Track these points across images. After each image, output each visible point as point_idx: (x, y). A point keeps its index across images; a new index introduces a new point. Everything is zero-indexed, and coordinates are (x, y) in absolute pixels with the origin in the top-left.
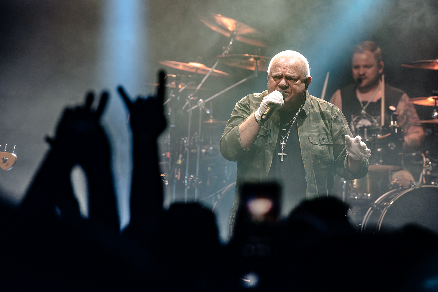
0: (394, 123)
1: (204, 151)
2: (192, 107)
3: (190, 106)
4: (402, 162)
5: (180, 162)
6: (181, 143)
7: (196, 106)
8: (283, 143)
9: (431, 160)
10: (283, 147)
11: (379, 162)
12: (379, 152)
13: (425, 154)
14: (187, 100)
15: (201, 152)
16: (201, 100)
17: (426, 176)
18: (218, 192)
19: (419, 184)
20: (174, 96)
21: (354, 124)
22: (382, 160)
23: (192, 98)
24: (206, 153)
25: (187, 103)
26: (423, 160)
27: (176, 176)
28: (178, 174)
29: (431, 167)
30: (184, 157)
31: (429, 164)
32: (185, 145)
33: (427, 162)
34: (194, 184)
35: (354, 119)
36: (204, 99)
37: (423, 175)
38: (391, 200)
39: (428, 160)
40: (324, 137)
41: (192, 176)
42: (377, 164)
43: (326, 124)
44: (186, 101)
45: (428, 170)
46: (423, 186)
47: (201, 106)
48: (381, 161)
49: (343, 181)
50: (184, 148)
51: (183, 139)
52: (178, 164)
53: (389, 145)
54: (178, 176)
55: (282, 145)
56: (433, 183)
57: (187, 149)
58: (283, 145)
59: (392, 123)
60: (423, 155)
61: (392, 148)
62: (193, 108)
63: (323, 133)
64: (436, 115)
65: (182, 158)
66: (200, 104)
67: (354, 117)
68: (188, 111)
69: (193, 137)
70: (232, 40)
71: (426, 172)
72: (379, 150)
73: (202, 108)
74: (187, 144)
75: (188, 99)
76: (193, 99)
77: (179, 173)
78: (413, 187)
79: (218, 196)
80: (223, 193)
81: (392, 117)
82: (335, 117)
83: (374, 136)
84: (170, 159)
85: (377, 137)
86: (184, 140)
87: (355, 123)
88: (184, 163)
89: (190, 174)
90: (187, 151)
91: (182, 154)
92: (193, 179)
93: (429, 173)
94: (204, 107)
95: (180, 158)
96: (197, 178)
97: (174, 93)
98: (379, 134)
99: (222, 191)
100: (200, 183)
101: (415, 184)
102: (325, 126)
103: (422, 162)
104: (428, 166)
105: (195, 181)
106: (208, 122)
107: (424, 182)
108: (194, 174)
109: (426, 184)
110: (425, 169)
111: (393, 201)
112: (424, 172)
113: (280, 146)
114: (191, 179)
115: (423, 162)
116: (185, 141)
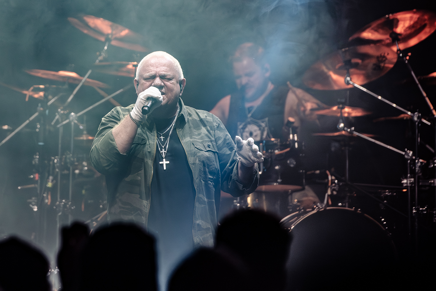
0: (293, 137)
1: (77, 172)
2: (62, 122)
3: (60, 120)
4: (304, 181)
5: (50, 185)
6: (51, 163)
7: (67, 121)
8: (163, 151)
9: (336, 179)
10: (164, 155)
11: (277, 182)
12: (276, 170)
13: (330, 171)
14: (57, 114)
15: (74, 174)
16: (73, 114)
17: (331, 196)
18: (94, 218)
19: (324, 206)
20: (42, 109)
21: (240, 132)
22: (281, 179)
23: (62, 112)
24: (80, 174)
25: (57, 117)
26: (328, 178)
27: (46, 201)
28: (48, 199)
29: (337, 186)
30: (55, 178)
31: (334, 183)
32: (56, 165)
33: (333, 181)
34: (66, 209)
35: (241, 127)
36: (76, 113)
37: (328, 195)
38: (292, 224)
39: (333, 178)
40: (209, 144)
41: (64, 201)
42: (275, 184)
43: (208, 131)
44: (56, 116)
45: (334, 190)
46: (328, 208)
47: (73, 120)
48: (279, 180)
49: (236, 204)
50: (54, 168)
51: (53, 158)
52: (49, 188)
53: (288, 162)
54: (48, 201)
55: (162, 153)
56: (340, 204)
57: (57, 170)
58: (164, 153)
59: (291, 136)
60: (328, 172)
61: (292, 166)
62: (64, 123)
63: (207, 140)
64: (342, 127)
65: (52, 181)
66: (71, 118)
67: (240, 125)
68: (58, 126)
69: (64, 156)
70: (107, 44)
71: (332, 192)
72: (277, 168)
73: (75, 123)
74: (58, 164)
75: (58, 112)
76: (64, 113)
77: (49, 197)
78: (317, 209)
79: (94, 223)
80: (99, 219)
81: (291, 129)
82: (217, 125)
83: (271, 152)
84: (39, 181)
85: (274, 152)
86: (54, 160)
87: (242, 130)
88: (55, 186)
89: (62, 198)
90: (57, 172)
91: (52, 175)
92: (65, 204)
93: (335, 193)
94: (76, 122)
95: (50, 181)
96: (70, 203)
97: (41, 107)
98: (277, 149)
99: (99, 217)
100: (73, 208)
101: (320, 206)
102: (207, 133)
103: (326, 181)
104: (334, 185)
105: (68, 206)
106: (81, 138)
107: (330, 203)
108: (67, 198)
109: (332, 205)
110: (331, 188)
111: (294, 225)
112: (329, 192)
113: (161, 154)
114: (63, 203)
115: (328, 181)
116: (56, 161)
